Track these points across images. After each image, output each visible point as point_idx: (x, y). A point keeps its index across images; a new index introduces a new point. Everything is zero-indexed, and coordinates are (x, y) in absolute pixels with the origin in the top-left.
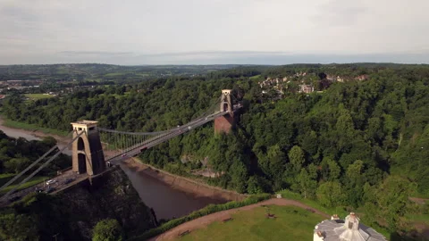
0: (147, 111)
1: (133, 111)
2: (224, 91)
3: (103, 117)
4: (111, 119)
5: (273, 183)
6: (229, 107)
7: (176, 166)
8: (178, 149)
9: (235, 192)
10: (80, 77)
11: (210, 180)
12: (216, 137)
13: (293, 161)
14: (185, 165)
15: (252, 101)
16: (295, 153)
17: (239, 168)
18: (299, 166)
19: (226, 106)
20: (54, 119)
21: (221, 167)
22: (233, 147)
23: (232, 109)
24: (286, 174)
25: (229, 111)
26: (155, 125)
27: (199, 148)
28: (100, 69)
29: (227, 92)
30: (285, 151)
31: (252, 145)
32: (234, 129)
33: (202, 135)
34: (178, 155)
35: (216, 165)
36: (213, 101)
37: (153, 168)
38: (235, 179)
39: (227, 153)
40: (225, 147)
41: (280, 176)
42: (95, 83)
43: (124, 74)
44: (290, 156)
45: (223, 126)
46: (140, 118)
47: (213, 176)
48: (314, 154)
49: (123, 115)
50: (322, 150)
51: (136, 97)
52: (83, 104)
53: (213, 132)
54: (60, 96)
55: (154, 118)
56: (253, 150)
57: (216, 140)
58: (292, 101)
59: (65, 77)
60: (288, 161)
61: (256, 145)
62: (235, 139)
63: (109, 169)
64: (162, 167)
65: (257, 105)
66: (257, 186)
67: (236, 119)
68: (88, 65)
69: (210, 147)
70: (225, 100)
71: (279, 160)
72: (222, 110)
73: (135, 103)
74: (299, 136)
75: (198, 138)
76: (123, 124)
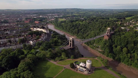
0: (88, 29)
1: (84, 29)
2: (108, 28)
3: (76, 29)
4: (78, 30)
5: (116, 56)
6: (109, 33)
7: (92, 46)
8: (94, 42)
9: (105, 56)
10: (72, 13)
11: (100, 52)
12: (104, 40)
13: (123, 52)
14: (94, 46)
15: (117, 32)
16: (125, 49)
17: (107, 50)
18: (125, 53)
19: (108, 32)
20: (65, 28)
21: (103, 49)
22: (107, 44)
23: (110, 33)
24: (121, 54)
25: (109, 34)
26: (89, 34)
27: (99, 42)
28: (78, 10)
29: (109, 28)
30: (122, 48)
31: (113, 45)
32: (109, 39)
33: (100, 39)
34: (93, 43)
35: (102, 48)
36: (105, 30)
37: (86, 45)
38: (106, 53)
39: (105, 46)
40: (105, 44)
41: (119, 55)
42: (76, 16)
43: (85, 12)
44: (123, 50)
45: (106, 38)
46: (86, 31)
47: (100, 51)
48: (132, 51)
49: (81, 29)
50: (134, 50)
51: (86, 24)
52: (72, 25)
53: (103, 39)
54: (66, 20)
55: (89, 32)
56: (113, 46)
57: (104, 41)
58: (131, 33)
59: (68, 13)
60: (122, 51)
61: (114, 45)
62: (108, 42)
63: (75, 46)
64: (88, 46)
65: (118, 33)
66: (111, 56)
67: (110, 36)
68: (75, 9)
69: (102, 43)
70: (108, 31)
71: (119, 50)
72: (107, 33)
73: (85, 26)
74: (128, 45)
75: (99, 40)
76: (81, 32)
